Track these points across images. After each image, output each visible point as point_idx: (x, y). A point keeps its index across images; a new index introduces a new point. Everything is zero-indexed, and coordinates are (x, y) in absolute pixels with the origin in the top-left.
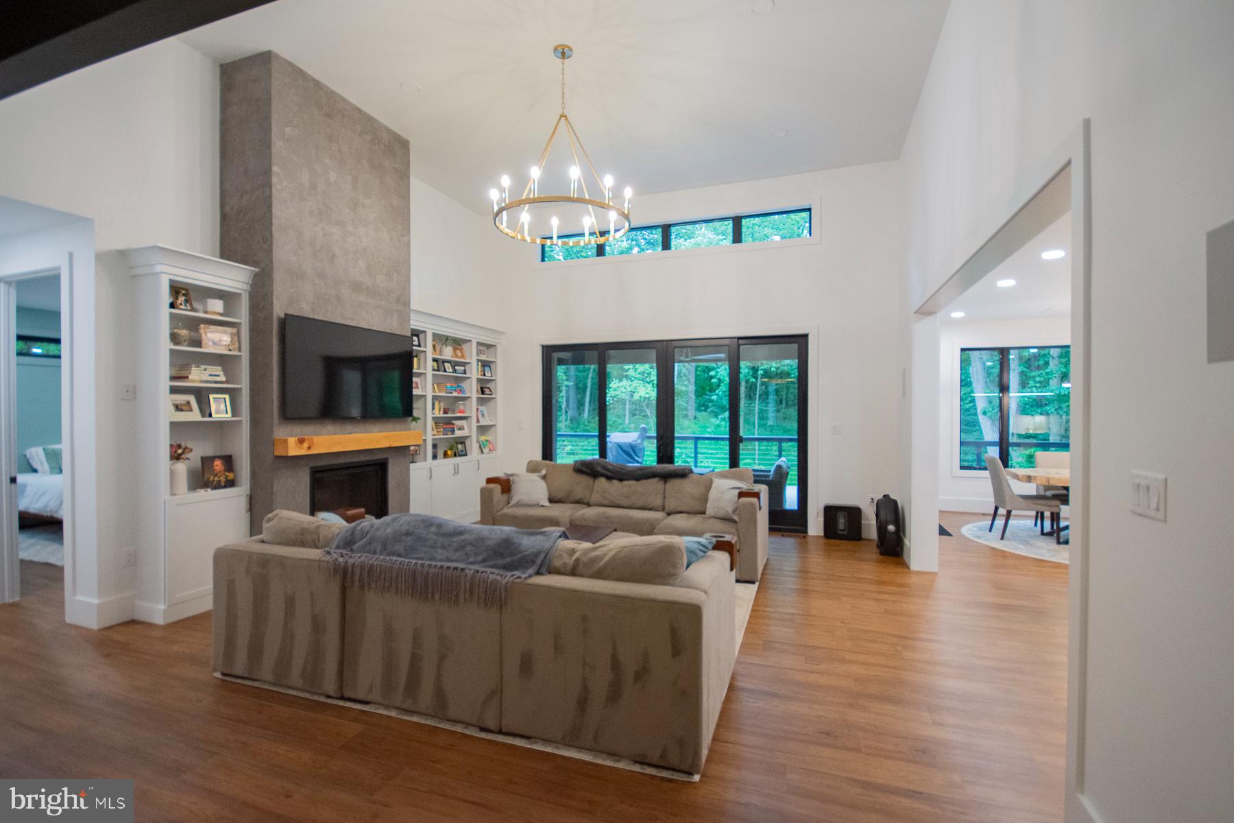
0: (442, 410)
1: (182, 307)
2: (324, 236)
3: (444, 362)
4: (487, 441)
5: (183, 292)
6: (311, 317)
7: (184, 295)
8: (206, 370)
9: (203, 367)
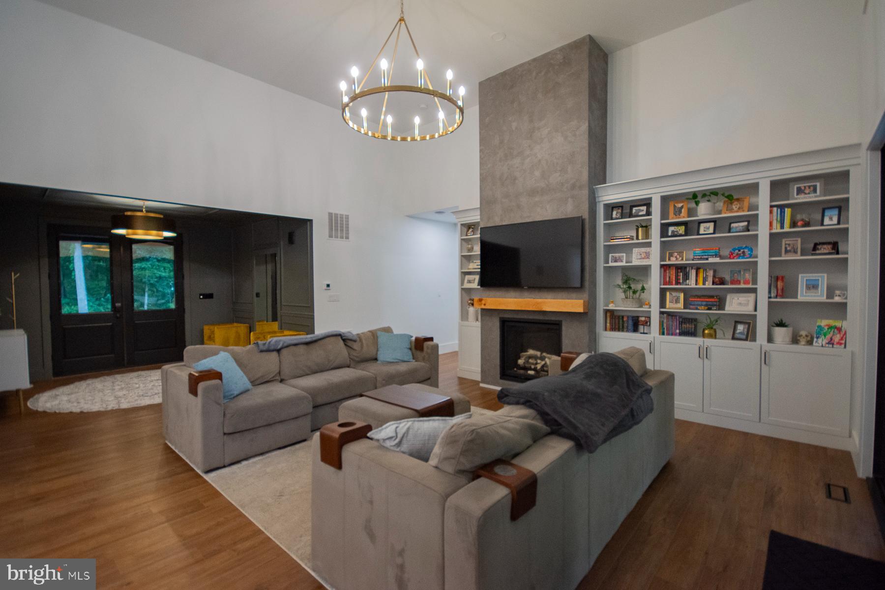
0: (710, 279)
1: (469, 234)
2: (509, 169)
3: (700, 222)
4: (830, 327)
5: (473, 227)
6: (500, 224)
7: (472, 228)
8: (475, 263)
9: (475, 261)
